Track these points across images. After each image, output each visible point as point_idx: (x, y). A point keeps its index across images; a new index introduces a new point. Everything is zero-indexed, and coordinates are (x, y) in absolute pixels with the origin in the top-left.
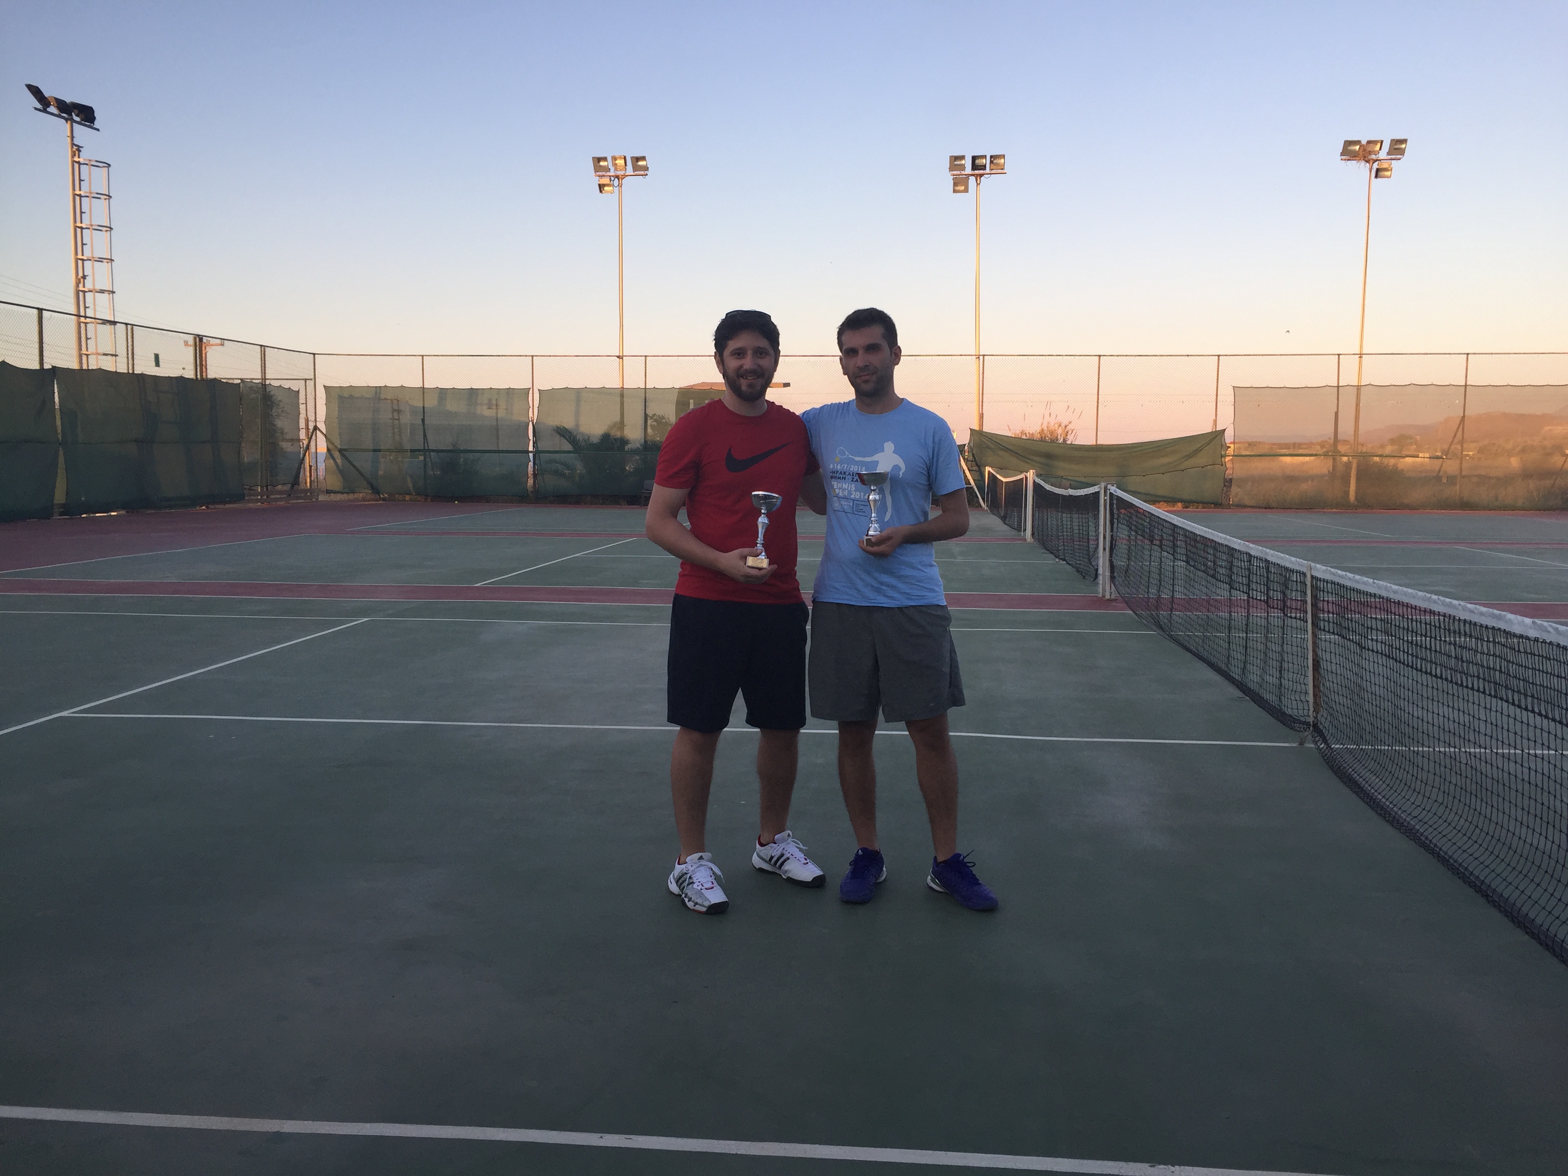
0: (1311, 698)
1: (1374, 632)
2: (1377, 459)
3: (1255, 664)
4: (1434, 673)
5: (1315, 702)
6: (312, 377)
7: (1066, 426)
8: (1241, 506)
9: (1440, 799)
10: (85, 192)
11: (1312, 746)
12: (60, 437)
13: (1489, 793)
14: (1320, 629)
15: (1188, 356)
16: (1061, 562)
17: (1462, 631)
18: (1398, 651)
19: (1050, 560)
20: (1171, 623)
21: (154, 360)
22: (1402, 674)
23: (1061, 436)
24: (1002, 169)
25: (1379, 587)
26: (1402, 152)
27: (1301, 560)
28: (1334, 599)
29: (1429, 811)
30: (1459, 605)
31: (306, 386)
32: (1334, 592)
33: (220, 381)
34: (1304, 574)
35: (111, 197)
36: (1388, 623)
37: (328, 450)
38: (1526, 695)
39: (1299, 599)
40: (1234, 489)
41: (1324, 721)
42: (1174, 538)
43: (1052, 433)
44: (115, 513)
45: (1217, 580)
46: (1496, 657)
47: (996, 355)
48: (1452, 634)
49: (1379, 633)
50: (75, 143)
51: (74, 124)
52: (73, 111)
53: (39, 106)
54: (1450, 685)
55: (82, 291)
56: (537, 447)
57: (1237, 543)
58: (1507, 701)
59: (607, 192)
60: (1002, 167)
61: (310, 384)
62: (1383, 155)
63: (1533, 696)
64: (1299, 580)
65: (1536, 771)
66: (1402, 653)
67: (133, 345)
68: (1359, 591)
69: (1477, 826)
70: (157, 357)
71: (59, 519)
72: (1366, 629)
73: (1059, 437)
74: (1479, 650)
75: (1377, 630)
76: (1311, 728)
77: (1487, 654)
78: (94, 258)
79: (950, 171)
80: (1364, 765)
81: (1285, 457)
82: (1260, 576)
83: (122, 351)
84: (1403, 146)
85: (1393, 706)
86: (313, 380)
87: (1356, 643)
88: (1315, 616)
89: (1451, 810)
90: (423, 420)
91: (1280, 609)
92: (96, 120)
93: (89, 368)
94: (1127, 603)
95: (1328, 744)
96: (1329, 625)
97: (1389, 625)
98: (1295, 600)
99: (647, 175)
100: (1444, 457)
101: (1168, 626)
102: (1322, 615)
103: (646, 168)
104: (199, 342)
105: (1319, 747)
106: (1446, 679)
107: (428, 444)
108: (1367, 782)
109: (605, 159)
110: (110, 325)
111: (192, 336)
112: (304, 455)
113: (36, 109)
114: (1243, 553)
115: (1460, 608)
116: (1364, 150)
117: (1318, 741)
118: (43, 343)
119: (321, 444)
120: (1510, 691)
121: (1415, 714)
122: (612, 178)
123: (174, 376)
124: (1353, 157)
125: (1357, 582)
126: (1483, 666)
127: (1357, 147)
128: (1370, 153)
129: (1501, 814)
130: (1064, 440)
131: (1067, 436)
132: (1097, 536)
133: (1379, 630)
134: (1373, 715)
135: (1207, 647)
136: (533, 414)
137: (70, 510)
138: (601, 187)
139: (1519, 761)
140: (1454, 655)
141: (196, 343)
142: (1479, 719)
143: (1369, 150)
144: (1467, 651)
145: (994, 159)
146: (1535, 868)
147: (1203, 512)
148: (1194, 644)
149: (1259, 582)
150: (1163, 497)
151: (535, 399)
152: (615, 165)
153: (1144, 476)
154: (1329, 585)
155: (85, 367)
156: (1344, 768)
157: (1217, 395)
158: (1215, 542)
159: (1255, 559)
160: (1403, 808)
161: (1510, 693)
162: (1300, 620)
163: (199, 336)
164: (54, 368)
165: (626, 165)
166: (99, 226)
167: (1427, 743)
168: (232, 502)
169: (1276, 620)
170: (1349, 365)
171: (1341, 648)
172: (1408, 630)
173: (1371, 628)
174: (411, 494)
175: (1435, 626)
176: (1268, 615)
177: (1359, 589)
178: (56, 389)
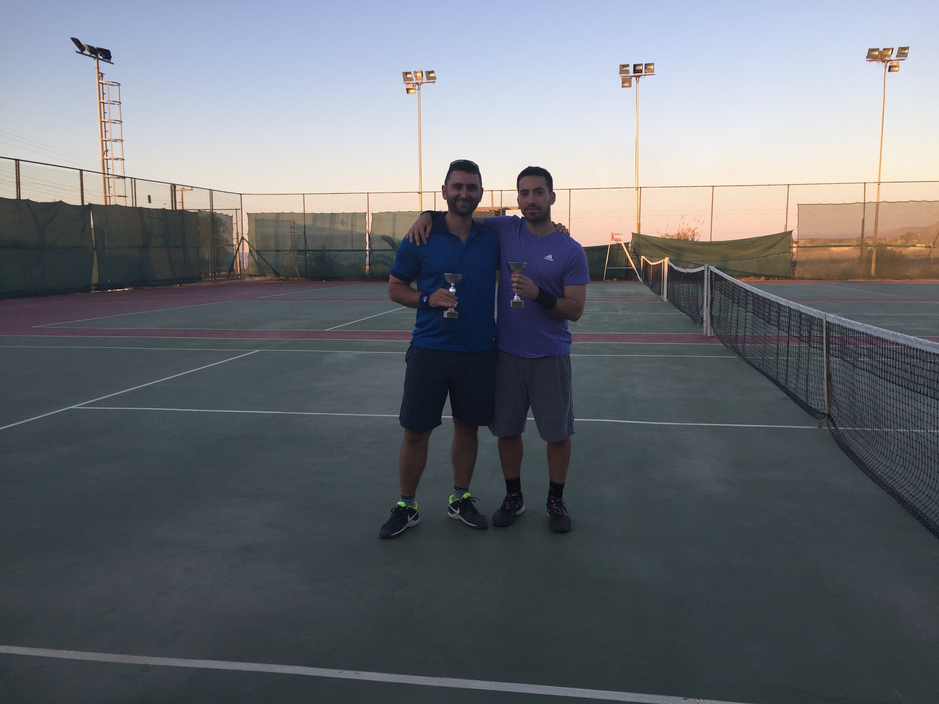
0: (826, 398)
1: (862, 356)
2: (889, 248)
3: (792, 376)
4: (897, 383)
5: (829, 402)
6: (240, 208)
7: (693, 231)
8: (802, 278)
9: (901, 463)
10: (106, 101)
11: (827, 428)
12: (94, 244)
13: (929, 459)
14: (831, 355)
15: (769, 185)
16: (683, 313)
17: (915, 356)
18: (876, 368)
19: (676, 313)
20: (744, 351)
21: (148, 199)
22: (878, 383)
23: (690, 236)
24: (652, 72)
25: (866, 328)
26: (906, 55)
27: (820, 311)
28: (839, 335)
29: (894, 471)
30: (914, 339)
31: (236, 213)
32: (839, 331)
33: (187, 211)
34: (822, 320)
35: (121, 103)
36: (870, 350)
37: (250, 251)
39: (819, 335)
40: (798, 268)
41: (834, 413)
42: (747, 298)
43: (685, 235)
44: (127, 289)
45: (771, 324)
47: (648, 187)
48: (909, 358)
49: (865, 357)
50: (100, 72)
51: (99, 60)
52: (98, 53)
53: (79, 50)
54: (907, 390)
55: (106, 159)
56: (371, 247)
57: (783, 301)
59: (412, 93)
60: (653, 71)
61: (239, 212)
62: (893, 57)
64: (818, 324)
66: (878, 370)
67: (135, 190)
68: (853, 331)
69: (922, 481)
70: (149, 197)
71: (95, 293)
72: (857, 355)
73: (689, 237)
74: (925, 368)
76: (826, 417)
77: (929, 371)
78: (112, 139)
79: (620, 74)
80: (856, 441)
81: (833, 248)
82: (796, 321)
83: (129, 194)
84: (907, 51)
85: (873, 403)
86: (241, 210)
87: (851, 363)
88: (828, 347)
89: (907, 470)
90: (304, 233)
91: (807, 342)
92: (112, 58)
93: (111, 204)
94: (719, 338)
95: (836, 427)
96: (836, 352)
97: (871, 352)
98: (816, 336)
99: (435, 82)
100: (932, 246)
101: (743, 353)
102: (831, 346)
103: (434, 78)
104: (174, 187)
105: (830, 428)
106: (905, 387)
107: (307, 246)
108: (858, 451)
109: (410, 73)
110: (122, 179)
111: (167, 184)
112: (236, 254)
113: (77, 52)
114: (786, 307)
115: (914, 341)
116: (882, 54)
117: (830, 425)
118: (83, 190)
119: (246, 248)
121: (886, 409)
122: (415, 85)
123: (159, 208)
124: (874, 59)
125: (853, 324)
126: (927, 378)
127: (877, 53)
128: (885, 56)
130: (692, 239)
131: (694, 236)
132: (703, 297)
133: (865, 356)
134: (862, 409)
135: (765, 366)
136: (369, 228)
137: (101, 287)
138: (408, 90)
140: (909, 371)
141: (172, 188)
142: (924, 412)
143: (884, 54)
144: (918, 369)
145: (647, 66)
147: (778, 282)
148: (758, 364)
149: (795, 325)
150: (752, 273)
151: (370, 219)
152: (416, 76)
153: (736, 260)
154: (836, 327)
155: (108, 204)
156: (845, 442)
157: (788, 210)
159: (793, 311)
160: (879, 469)
162: (819, 348)
163: (173, 184)
164: (90, 204)
165: (422, 76)
166: (115, 120)
167: (892, 427)
168: (195, 282)
169: (804, 349)
170: (872, 190)
171: (842, 367)
172: (882, 355)
173: (861, 354)
174: (298, 277)
175: (899, 353)
176: (800, 346)
177: (854, 329)
178: (92, 217)
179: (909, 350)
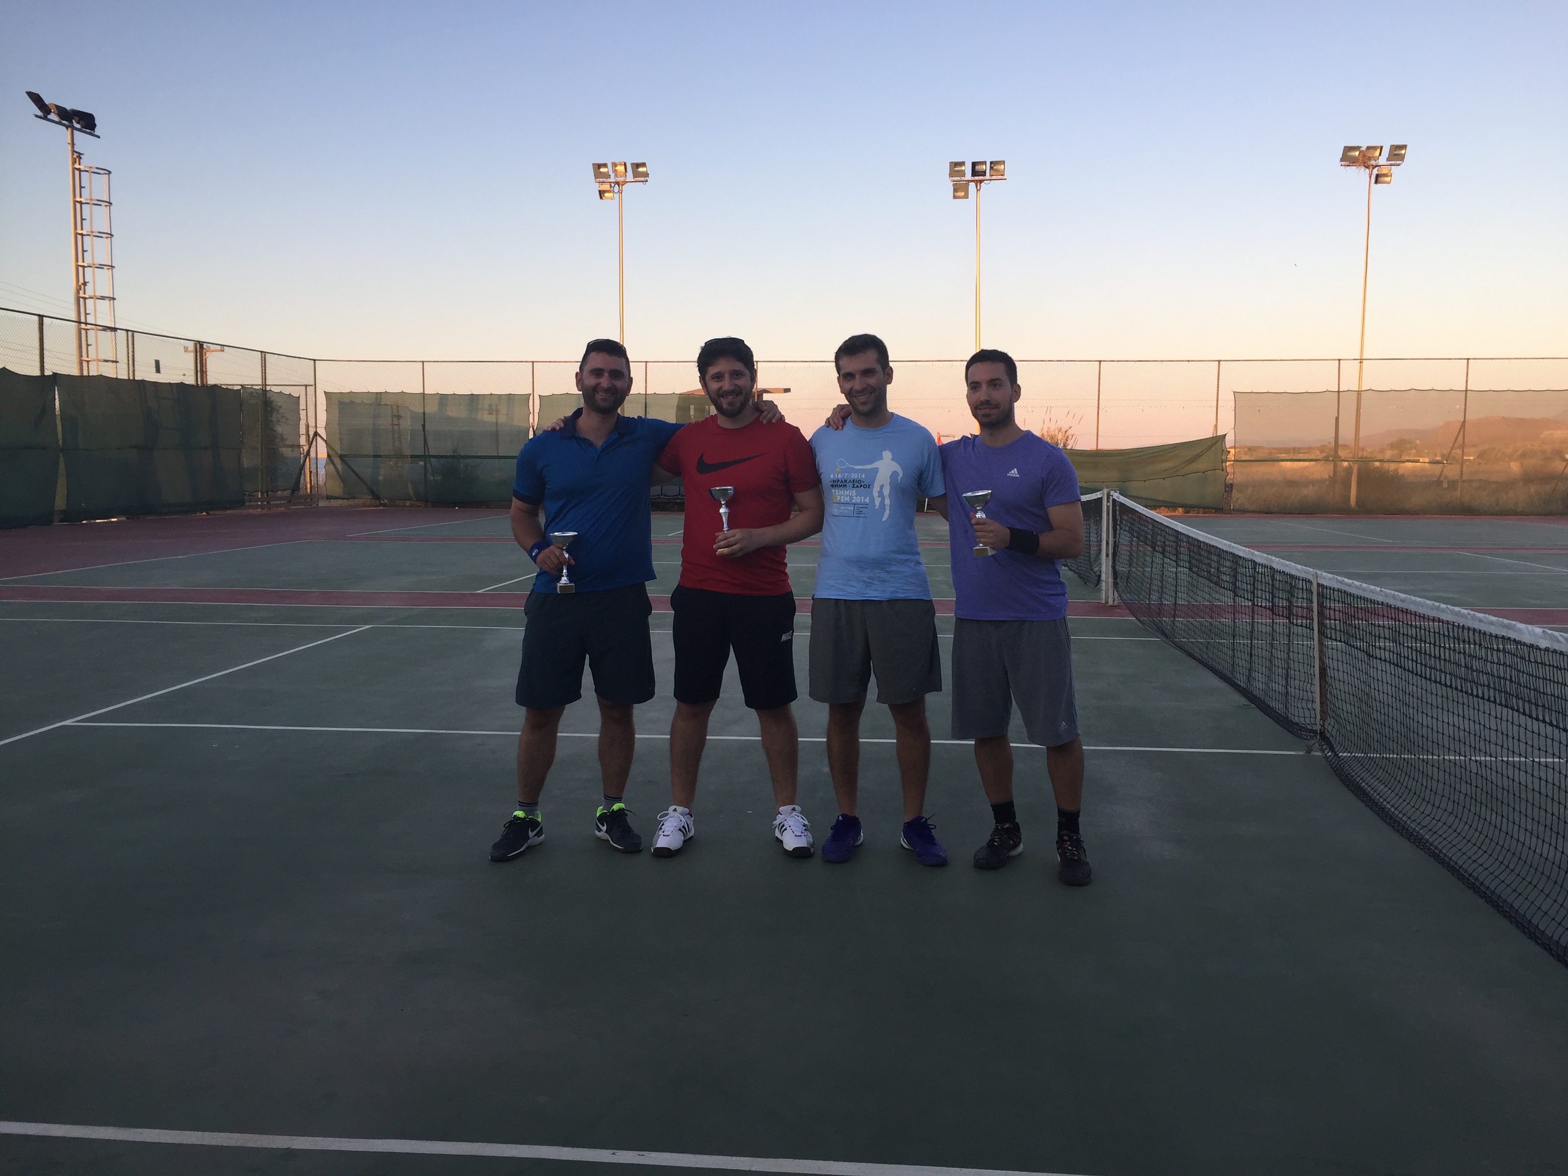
0: (1317, 706)
1: (1382, 640)
2: (1377, 464)
3: (1260, 672)
4: (1443, 682)
5: (1322, 711)
6: (313, 383)
7: (1066, 432)
8: (1242, 511)
9: (1450, 809)
10: (86, 199)
11: (1320, 754)
12: (60, 442)
13: (1499, 803)
14: (1327, 637)
15: (1188, 361)
17: (1472, 640)
18: (1406, 660)
20: (1174, 630)
21: (154, 366)
22: (1411, 683)
24: (1002, 175)
25: (1386, 595)
26: (1402, 158)
27: (1307, 568)
28: (1340, 607)
29: (1438, 821)
30: (1469, 614)
31: (306, 392)
32: (1341, 600)
33: (221, 387)
34: (1310, 582)
35: (111, 204)
36: (1394, 629)
37: (329, 456)
38: (1537, 705)
39: (1305, 606)
40: (1235, 494)
41: (1332, 729)
42: (1178, 545)
44: (115, 520)
45: (1221, 587)
46: (1506, 667)
48: (1461, 643)
49: (1387, 641)
50: (75, 150)
51: (75, 131)
52: (73, 118)
53: (40, 113)
54: (1460, 694)
55: (82, 298)
57: (1242, 551)
58: (1518, 711)
59: (608, 198)
60: (1003, 173)
61: (311, 390)
62: (1383, 160)
63: (1544, 706)
64: (1305, 588)
65: (1547, 781)
66: (1410, 662)
67: (133, 352)
68: (1364, 599)
69: (1487, 836)
70: (157, 363)
71: (59, 525)
72: (1373, 637)
74: (1489, 660)
75: (1385, 638)
76: (1318, 737)
77: (1497, 664)
78: (94, 264)
79: (950, 177)
80: (1372, 774)
81: (1286, 462)
82: (1266, 583)
83: (122, 357)
84: (1403, 152)
85: (1402, 715)
86: (314, 386)
87: (1363, 651)
88: (1321, 624)
89: (1461, 819)
90: (424, 426)
91: (1286, 617)
92: (97, 127)
93: (90, 375)
94: (1128, 607)
95: (1335, 753)
96: (1336, 633)
97: (1397, 633)
98: (1301, 607)
99: (647, 181)
100: (1445, 462)
101: (1171, 633)
102: (1328, 623)
103: (646, 175)
104: (200, 348)
105: (1326, 755)
106: (1456, 689)
107: (428, 450)
108: (1375, 791)
109: (605, 165)
110: (111, 331)
111: (192, 342)
112: (305, 461)
113: (37, 116)
114: (1248, 561)
115: (1469, 617)
116: (1364, 156)
117: (1325, 749)
118: (43, 350)
119: (322, 450)
120: (1520, 700)
121: (1425, 723)
122: (613, 185)
123: (174, 382)
124: (1353, 163)
125: (1364, 590)
126: (1493, 676)
127: (1357, 153)
128: (1370, 159)
129: (1511, 824)
131: (1067, 441)
132: (1100, 541)
133: (1387, 639)
134: (1381, 723)
135: (1211, 655)
136: (534, 419)
137: (71, 517)
138: (601, 193)
139: (1530, 771)
140: (1463, 665)
141: (196, 349)
142: (1490, 729)
143: (1369, 155)
144: (1477, 660)
145: (994, 165)
146: (1544, 879)
147: (1204, 517)
148: (1198, 651)
149: (1264, 589)
150: (1164, 502)
151: (535, 406)
152: (615, 171)
153: (1145, 481)
154: (1336, 593)
155: (85, 373)
156: (1352, 776)
157: (1217, 401)
158: (1220, 549)
159: (1260, 566)
160: (1412, 818)
161: (1521, 702)
162: (1306, 627)
163: (199, 342)
164: (55, 374)
165: (626, 171)
166: (99, 232)
167: (1436, 752)
168: (230, 508)
169: (1281, 627)
170: (1350, 372)
171: (1348, 656)
172: (1416, 638)
173: (1379, 637)
174: (411, 500)
175: (1444, 635)
176: (1273, 622)
177: (1366, 596)
178: (57, 397)
179: (1460, 630)
